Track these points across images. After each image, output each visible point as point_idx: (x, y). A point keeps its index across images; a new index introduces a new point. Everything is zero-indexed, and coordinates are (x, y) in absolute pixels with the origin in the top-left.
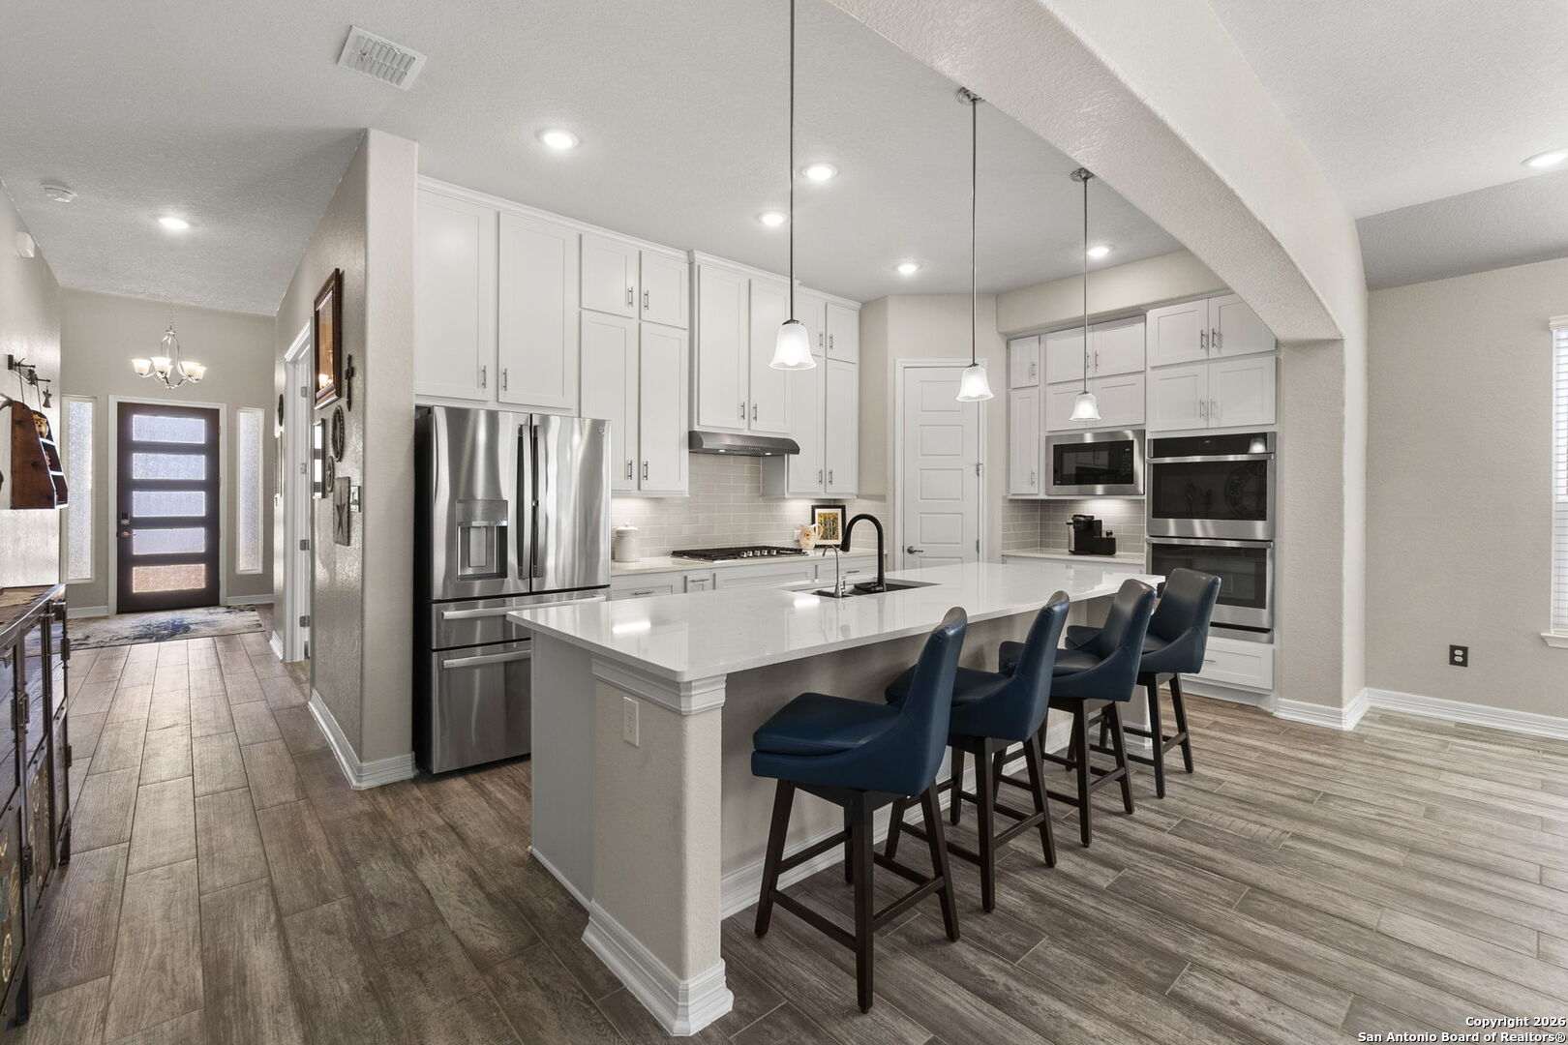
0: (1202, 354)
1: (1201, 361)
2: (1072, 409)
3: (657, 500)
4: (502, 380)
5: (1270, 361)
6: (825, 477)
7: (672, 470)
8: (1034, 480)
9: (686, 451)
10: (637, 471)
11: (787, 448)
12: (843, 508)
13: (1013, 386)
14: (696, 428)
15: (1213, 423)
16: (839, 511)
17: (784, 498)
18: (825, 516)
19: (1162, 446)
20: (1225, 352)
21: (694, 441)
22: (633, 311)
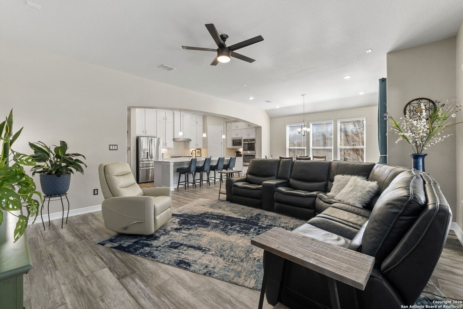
0: (248, 127)
1: (248, 128)
2: (222, 137)
3: (168, 149)
4: (146, 132)
5: (255, 129)
6: (197, 145)
7: (171, 144)
8: (230, 145)
9: (173, 141)
10: (165, 144)
11: (189, 140)
12: (201, 150)
13: (227, 130)
14: (174, 138)
15: (250, 137)
16: (200, 150)
17: (189, 148)
18: (198, 151)
19: (245, 140)
20: (251, 127)
21: (174, 140)
22: (164, 121)
